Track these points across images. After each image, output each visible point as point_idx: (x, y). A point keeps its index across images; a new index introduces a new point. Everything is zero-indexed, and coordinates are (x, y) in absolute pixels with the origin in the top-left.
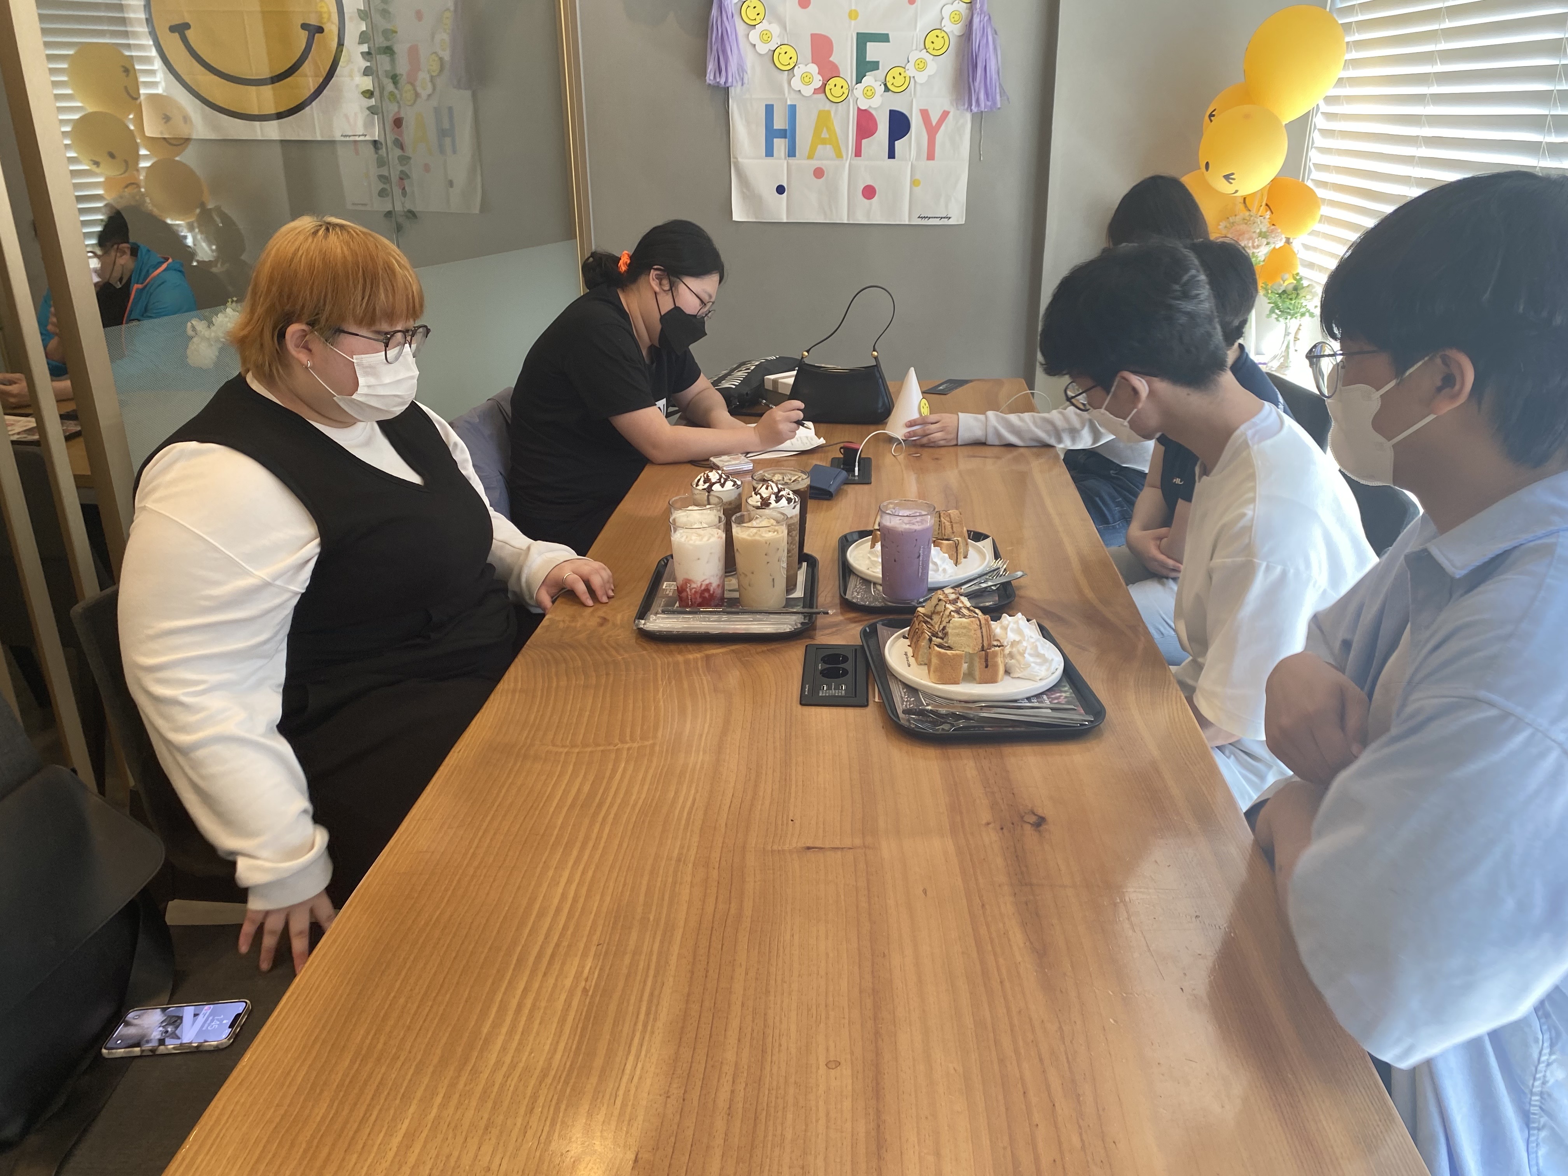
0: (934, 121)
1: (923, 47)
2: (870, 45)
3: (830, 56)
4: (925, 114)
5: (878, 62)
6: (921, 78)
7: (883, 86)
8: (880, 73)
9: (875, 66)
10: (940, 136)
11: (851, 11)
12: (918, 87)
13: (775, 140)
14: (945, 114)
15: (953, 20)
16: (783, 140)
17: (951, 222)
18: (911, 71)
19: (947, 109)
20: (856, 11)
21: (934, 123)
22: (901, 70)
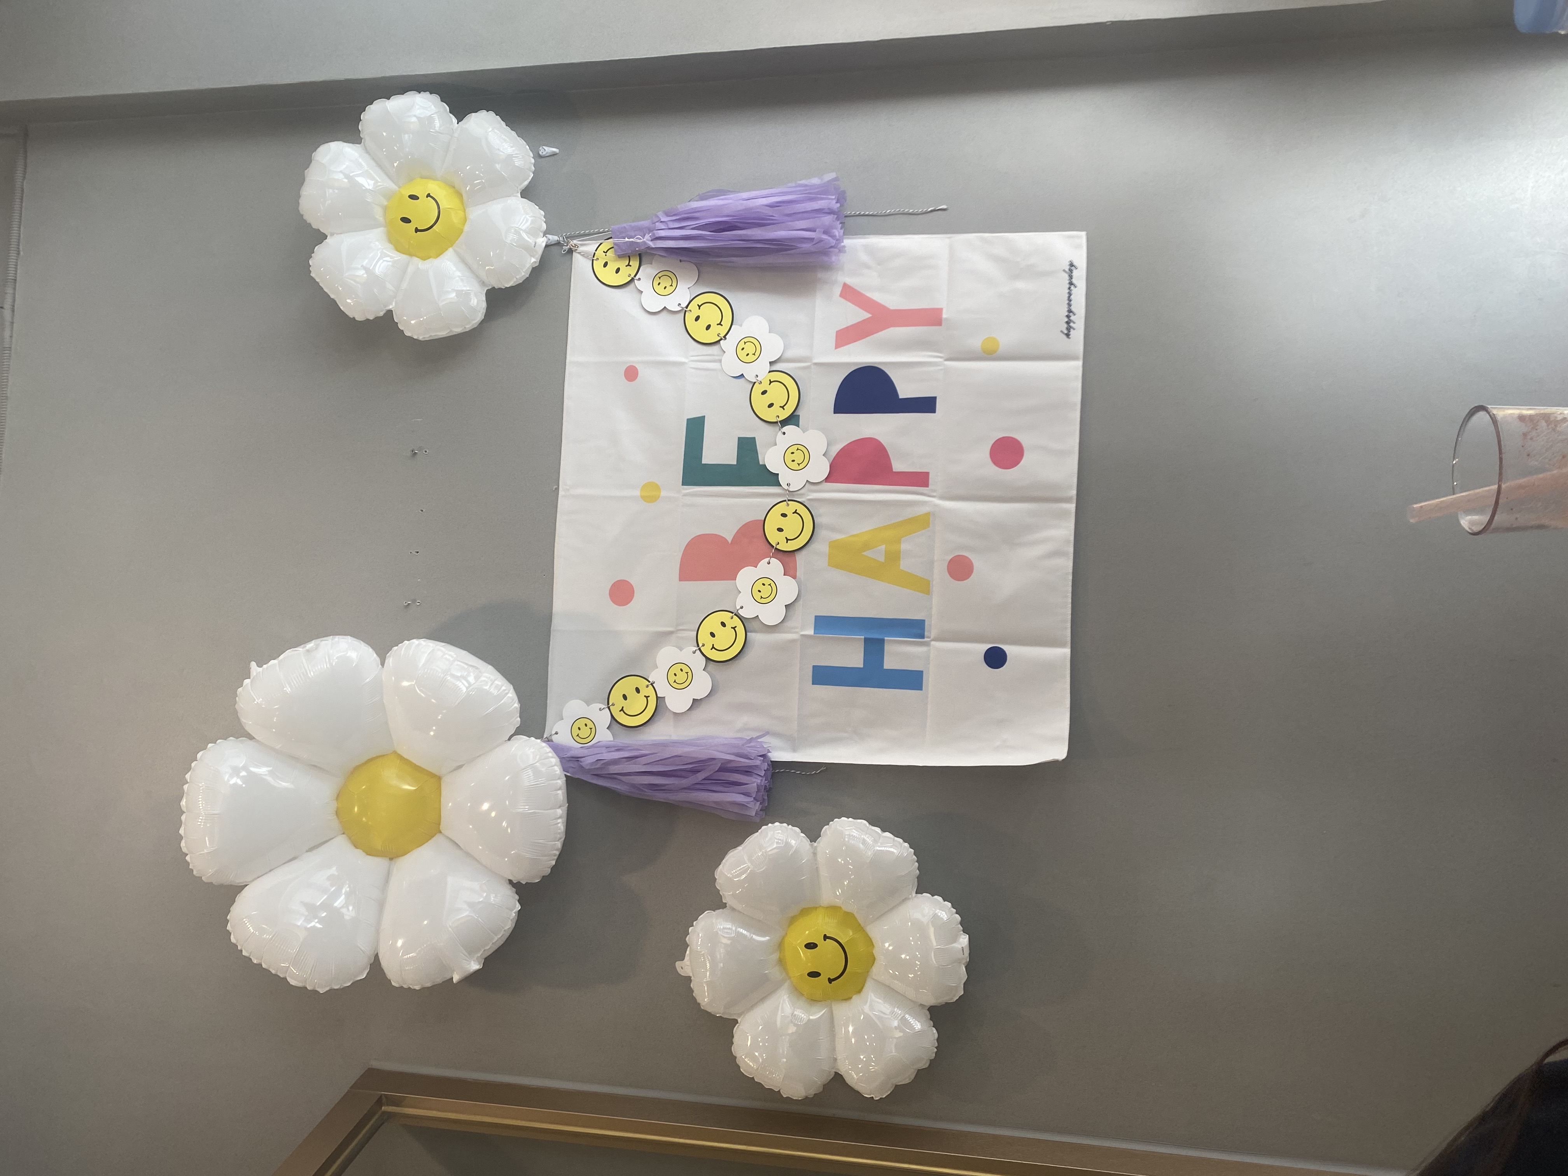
0: (860, 315)
1: (715, 349)
2: (709, 457)
3: (723, 540)
4: (845, 337)
5: (741, 440)
6: (773, 347)
7: (785, 429)
8: (761, 434)
9: (747, 447)
10: (892, 301)
11: (643, 498)
12: (789, 354)
13: (887, 666)
14: (850, 293)
15: (671, 289)
16: (887, 648)
17: (1081, 262)
18: (759, 370)
19: (838, 290)
20: (645, 487)
21: (866, 315)
22: (758, 389)
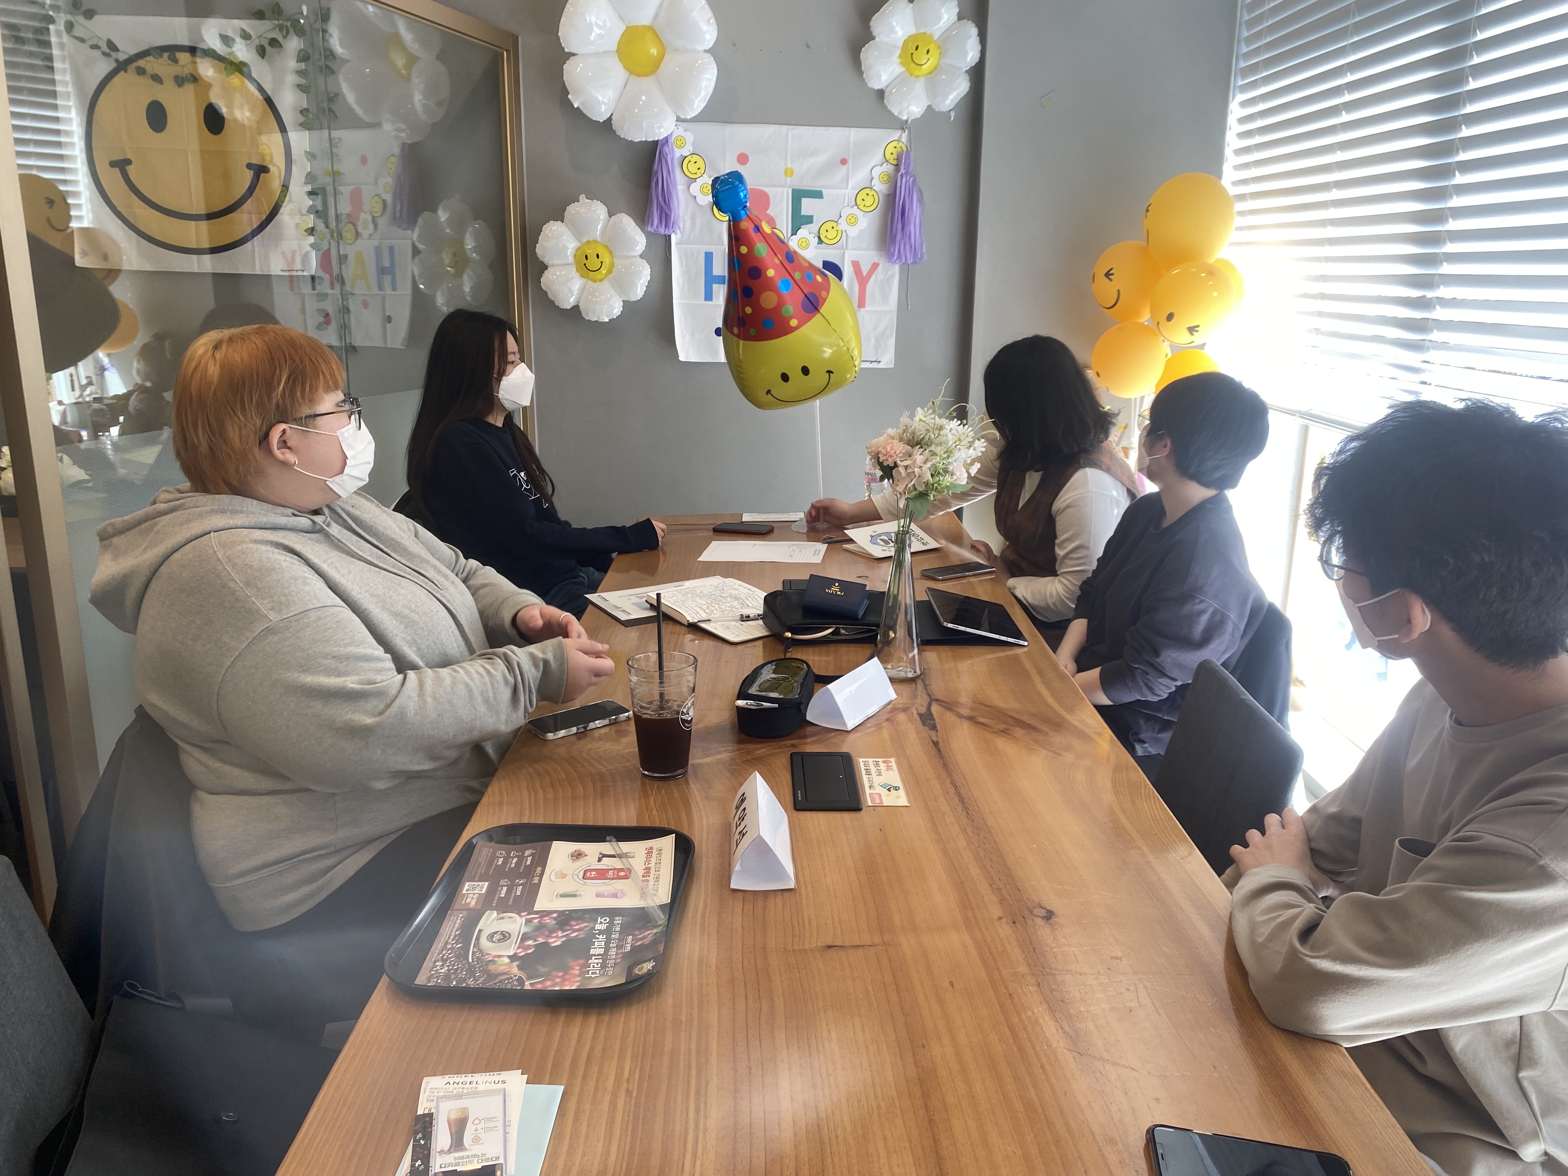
0: (865, 270)
1: (854, 203)
2: (805, 201)
3: (767, 209)
4: (856, 265)
5: (812, 217)
6: (853, 232)
7: (816, 237)
8: (814, 227)
9: (809, 220)
10: (870, 286)
11: (786, 170)
12: (850, 240)
13: (714, 285)
14: (875, 266)
15: (882, 180)
16: (722, 286)
17: (881, 366)
18: (843, 225)
19: (877, 261)
20: (791, 169)
21: (865, 274)
22: (834, 224)
